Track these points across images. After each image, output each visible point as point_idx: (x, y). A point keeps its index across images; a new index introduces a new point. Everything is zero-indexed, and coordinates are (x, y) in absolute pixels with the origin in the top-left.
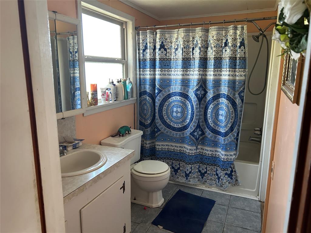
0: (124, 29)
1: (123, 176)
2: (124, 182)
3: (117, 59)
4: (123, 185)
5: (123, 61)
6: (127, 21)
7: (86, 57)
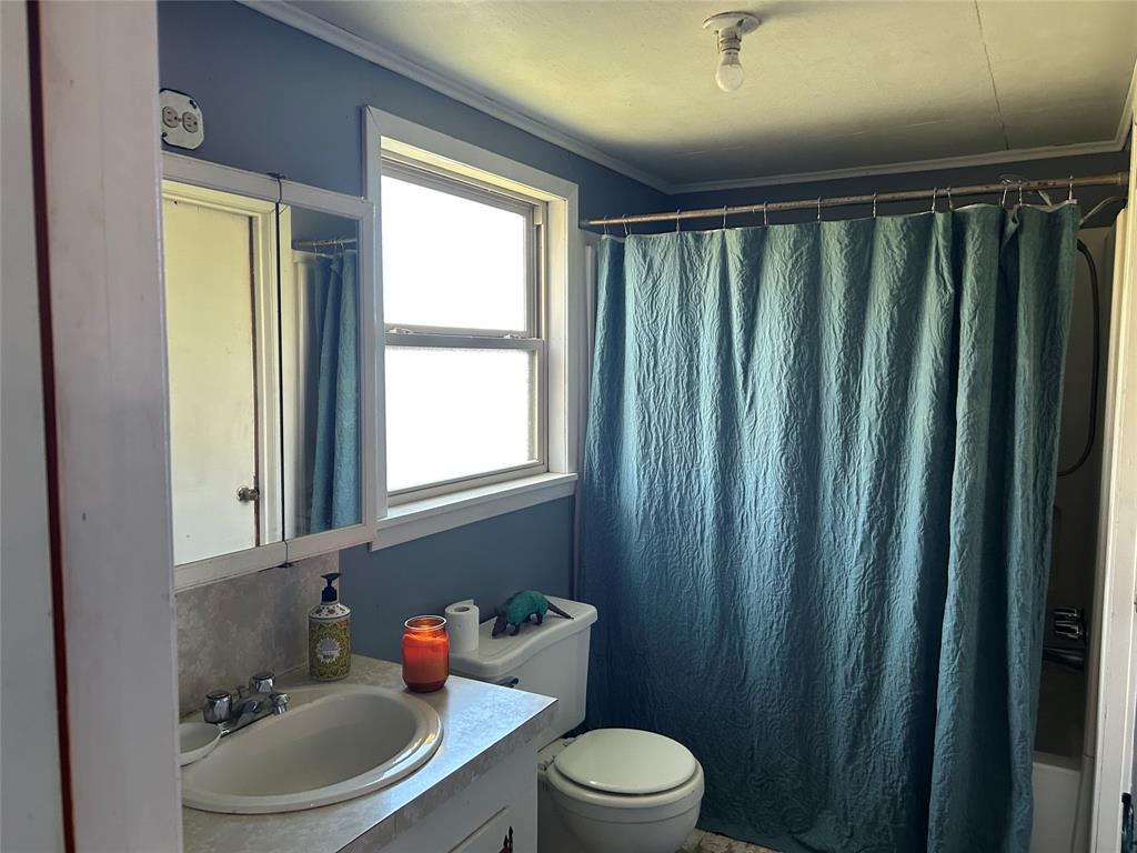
0: (538, 227)
1: (504, 809)
2: (511, 831)
3: (508, 337)
4: (505, 844)
5: (532, 341)
6: (551, 202)
7: (394, 331)
